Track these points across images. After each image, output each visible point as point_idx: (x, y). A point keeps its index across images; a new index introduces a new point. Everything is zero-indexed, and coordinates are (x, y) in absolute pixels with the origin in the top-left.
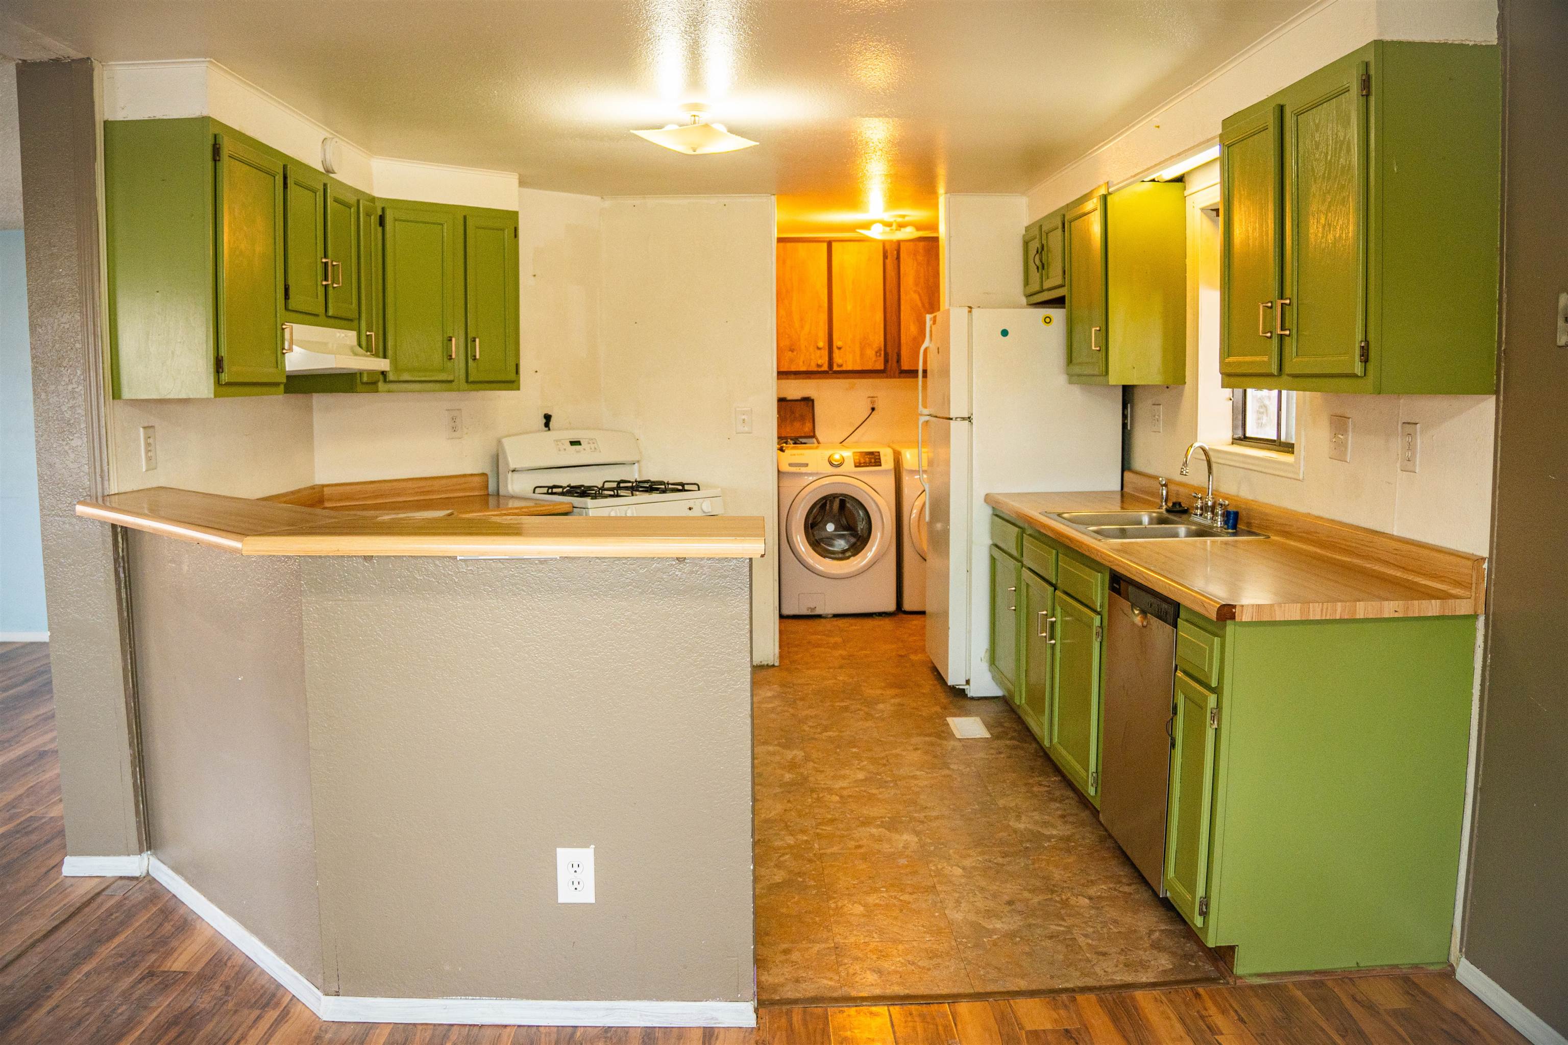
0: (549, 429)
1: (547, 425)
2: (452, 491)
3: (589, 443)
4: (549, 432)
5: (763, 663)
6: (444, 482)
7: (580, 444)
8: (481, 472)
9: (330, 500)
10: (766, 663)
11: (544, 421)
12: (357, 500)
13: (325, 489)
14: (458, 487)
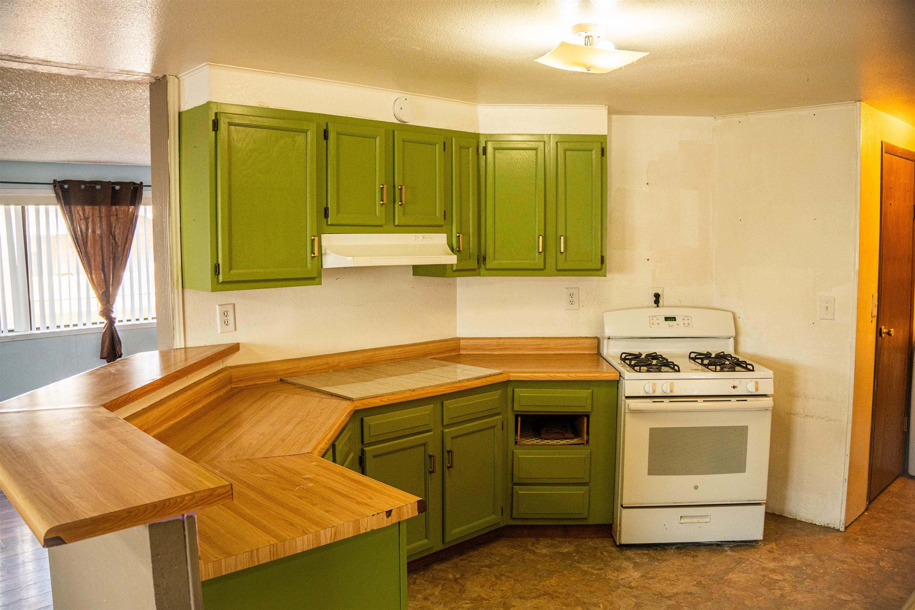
0: (658, 306)
1: (657, 302)
2: (564, 349)
3: (684, 319)
4: (657, 309)
5: (830, 525)
6: (559, 341)
7: (675, 320)
8: (594, 336)
9: (465, 349)
10: (832, 526)
11: (654, 299)
12: (485, 350)
13: (461, 341)
14: (570, 347)
